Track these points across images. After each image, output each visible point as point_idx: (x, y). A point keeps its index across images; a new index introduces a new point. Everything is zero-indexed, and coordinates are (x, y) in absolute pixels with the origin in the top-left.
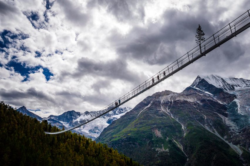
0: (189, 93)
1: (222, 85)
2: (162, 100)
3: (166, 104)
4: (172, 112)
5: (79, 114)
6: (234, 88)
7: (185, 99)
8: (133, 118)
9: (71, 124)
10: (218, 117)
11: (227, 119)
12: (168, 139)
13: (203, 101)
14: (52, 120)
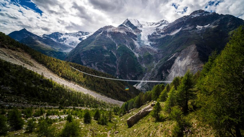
0: (121, 28)
1: (137, 24)
2: (108, 30)
3: (110, 33)
4: (112, 37)
5: (62, 34)
6: (142, 26)
7: (119, 31)
8: (93, 40)
9: (58, 40)
10: (132, 41)
11: (136, 42)
12: (109, 50)
13: (127, 32)
14: (46, 37)
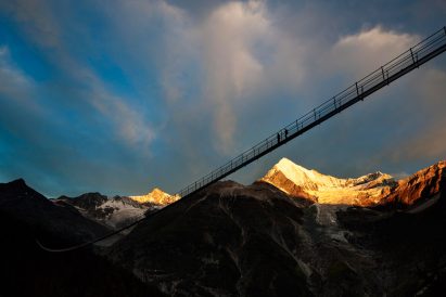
2: (223, 192)
3: (227, 199)
4: (232, 210)
5: (105, 199)
7: (253, 196)
9: (91, 211)
10: (290, 223)
11: (301, 227)
13: (275, 200)
14: (64, 204)
